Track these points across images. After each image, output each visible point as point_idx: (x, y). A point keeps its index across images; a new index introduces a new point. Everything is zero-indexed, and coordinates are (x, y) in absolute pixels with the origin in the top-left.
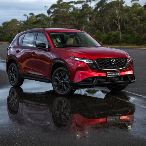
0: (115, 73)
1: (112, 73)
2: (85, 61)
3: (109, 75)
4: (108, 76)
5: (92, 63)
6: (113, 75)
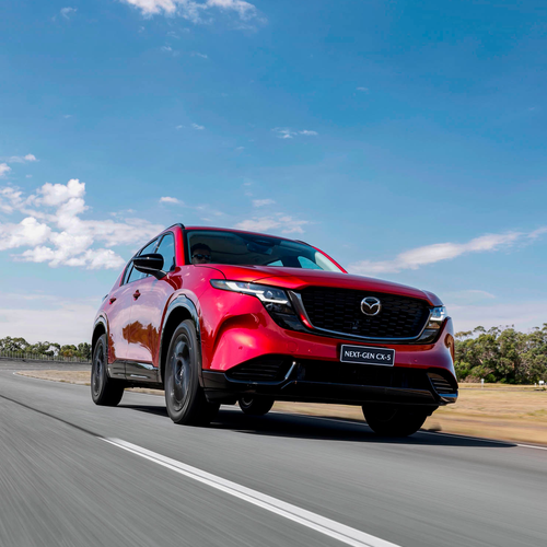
0: (375, 352)
1: (362, 351)
2: (260, 294)
3: (347, 354)
4: (345, 358)
5: (285, 302)
6: (366, 360)
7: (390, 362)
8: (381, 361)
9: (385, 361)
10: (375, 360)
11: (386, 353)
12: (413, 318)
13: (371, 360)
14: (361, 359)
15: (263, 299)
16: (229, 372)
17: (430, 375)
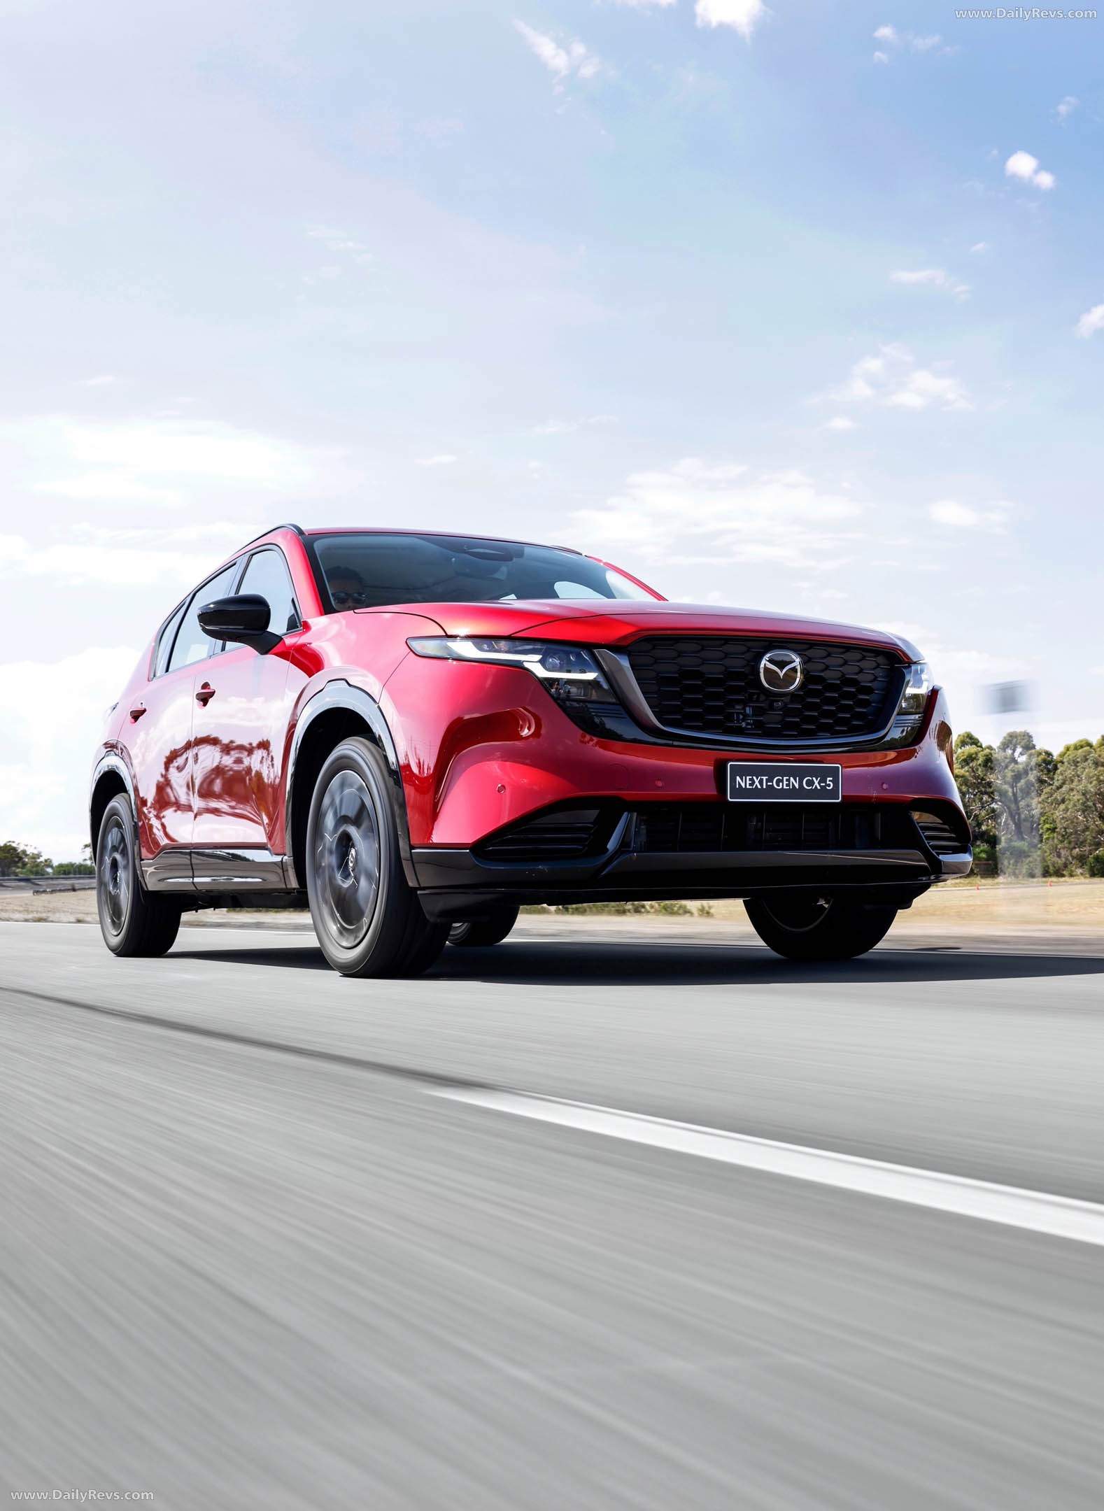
0: (799, 774)
1: (771, 773)
2: (533, 664)
3: (743, 782)
4: (737, 792)
5: (590, 676)
6: (783, 793)
7: (834, 793)
8: (814, 793)
9: (823, 792)
10: (800, 792)
11: (823, 774)
12: (869, 690)
13: (792, 792)
14: (770, 791)
15: (541, 672)
16: (479, 848)
17: (916, 816)
